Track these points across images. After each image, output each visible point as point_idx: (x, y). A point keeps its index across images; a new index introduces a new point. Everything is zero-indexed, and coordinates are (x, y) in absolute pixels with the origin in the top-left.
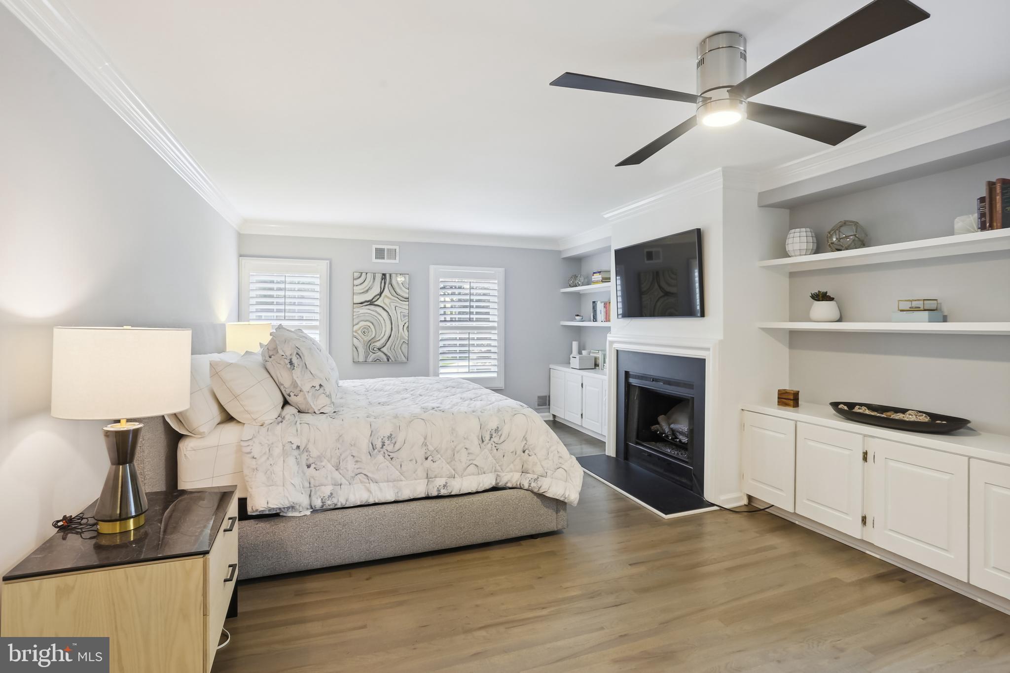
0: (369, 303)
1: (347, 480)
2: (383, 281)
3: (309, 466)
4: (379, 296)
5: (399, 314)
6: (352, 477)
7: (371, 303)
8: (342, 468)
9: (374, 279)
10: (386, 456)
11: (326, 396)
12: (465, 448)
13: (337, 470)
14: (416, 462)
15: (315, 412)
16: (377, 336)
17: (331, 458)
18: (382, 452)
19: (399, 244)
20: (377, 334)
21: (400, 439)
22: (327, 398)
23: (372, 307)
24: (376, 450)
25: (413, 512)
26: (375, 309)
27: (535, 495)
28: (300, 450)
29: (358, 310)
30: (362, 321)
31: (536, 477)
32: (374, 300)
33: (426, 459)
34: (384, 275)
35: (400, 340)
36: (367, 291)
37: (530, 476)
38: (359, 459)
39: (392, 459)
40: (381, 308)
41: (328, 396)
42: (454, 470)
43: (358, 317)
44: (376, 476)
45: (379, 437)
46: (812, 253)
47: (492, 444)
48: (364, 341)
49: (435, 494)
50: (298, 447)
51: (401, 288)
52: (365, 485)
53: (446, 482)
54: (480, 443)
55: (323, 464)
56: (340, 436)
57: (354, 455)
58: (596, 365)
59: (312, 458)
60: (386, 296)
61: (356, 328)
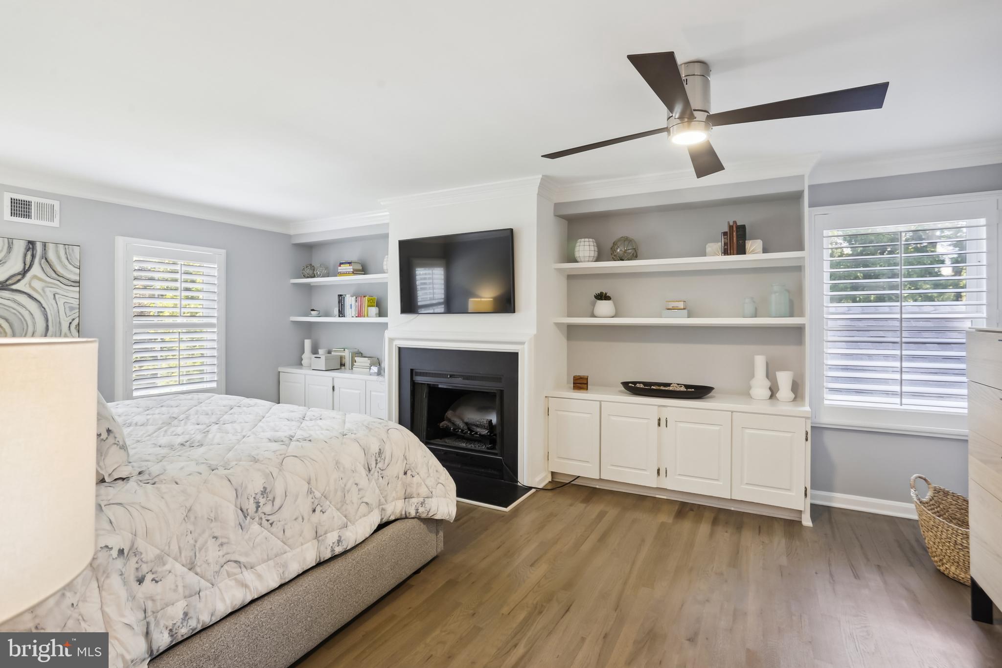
1: (208, 581)
2: (29, 253)
3: (140, 581)
4: (20, 277)
5: (61, 304)
6: (216, 572)
7: (4, 286)
8: (198, 564)
9: (10, 248)
10: (264, 523)
11: (121, 448)
12: (355, 484)
13: (190, 569)
14: (303, 519)
17: (180, 553)
18: (257, 519)
19: (59, 197)
21: (279, 491)
22: (122, 451)
23: (6, 294)
24: (248, 518)
25: (308, 593)
26: (12, 296)
27: (421, 521)
28: (124, 557)
31: (421, 500)
32: (10, 282)
33: (314, 511)
34: (31, 243)
37: (414, 501)
38: (224, 540)
39: (271, 524)
40: (25, 296)
42: (345, 517)
44: (252, 559)
45: (250, 497)
46: (594, 260)
47: (378, 472)
49: (328, 555)
50: (121, 552)
51: (65, 266)
52: (236, 580)
53: (339, 536)
54: (367, 473)
55: (168, 567)
56: (189, 511)
57: (216, 535)
58: (342, 365)
59: (147, 563)
60: (35, 277)
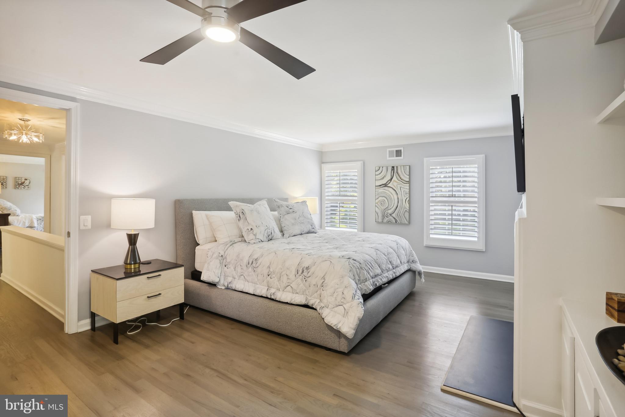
0: (384, 185)
2: (393, 171)
3: (225, 266)
4: (390, 181)
5: (402, 192)
6: (239, 276)
7: (385, 185)
9: (387, 170)
10: (252, 269)
12: (286, 275)
13: (234, 270)
14: (264, 276)
15: (245, 241)
16: (389, 206)
17: (233, 264)
19: (403, 146)
20: (389, 205)
21: (260, 262)
22: (254, 236)
23: (386, 188)
24: (249, 265)
26: (388, 189)
29: (378, 190)
30: (380, 197)
31: (323, 306)
32: (387, 183)
33: (268, 276)
34: (393, 167)
35: (404, 209)
36: (383, 178)
38: (243, 268)
39: (254, 271)
40: (391, 189)
41: (254, 235)
42: (280, 286)
43: (378, 194)
44: (248, 278)
45: (252, 259)
47: (302, 277)
48: (381, 209)
49: (269, 296)
50: (222, 256)
51: (404, 175)
52: (243, 282)
53: (275, 292)
54: (296, 273)
55: (230, 266)
57: (241, 265)
59: (227, 262)
60: (395, 181)
61: (377, 201)
